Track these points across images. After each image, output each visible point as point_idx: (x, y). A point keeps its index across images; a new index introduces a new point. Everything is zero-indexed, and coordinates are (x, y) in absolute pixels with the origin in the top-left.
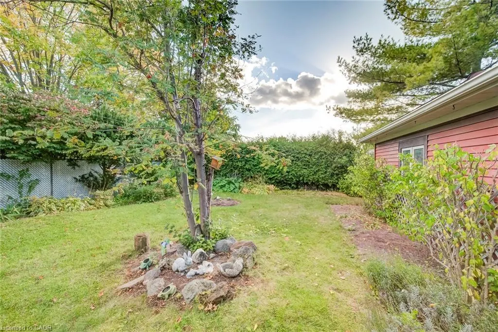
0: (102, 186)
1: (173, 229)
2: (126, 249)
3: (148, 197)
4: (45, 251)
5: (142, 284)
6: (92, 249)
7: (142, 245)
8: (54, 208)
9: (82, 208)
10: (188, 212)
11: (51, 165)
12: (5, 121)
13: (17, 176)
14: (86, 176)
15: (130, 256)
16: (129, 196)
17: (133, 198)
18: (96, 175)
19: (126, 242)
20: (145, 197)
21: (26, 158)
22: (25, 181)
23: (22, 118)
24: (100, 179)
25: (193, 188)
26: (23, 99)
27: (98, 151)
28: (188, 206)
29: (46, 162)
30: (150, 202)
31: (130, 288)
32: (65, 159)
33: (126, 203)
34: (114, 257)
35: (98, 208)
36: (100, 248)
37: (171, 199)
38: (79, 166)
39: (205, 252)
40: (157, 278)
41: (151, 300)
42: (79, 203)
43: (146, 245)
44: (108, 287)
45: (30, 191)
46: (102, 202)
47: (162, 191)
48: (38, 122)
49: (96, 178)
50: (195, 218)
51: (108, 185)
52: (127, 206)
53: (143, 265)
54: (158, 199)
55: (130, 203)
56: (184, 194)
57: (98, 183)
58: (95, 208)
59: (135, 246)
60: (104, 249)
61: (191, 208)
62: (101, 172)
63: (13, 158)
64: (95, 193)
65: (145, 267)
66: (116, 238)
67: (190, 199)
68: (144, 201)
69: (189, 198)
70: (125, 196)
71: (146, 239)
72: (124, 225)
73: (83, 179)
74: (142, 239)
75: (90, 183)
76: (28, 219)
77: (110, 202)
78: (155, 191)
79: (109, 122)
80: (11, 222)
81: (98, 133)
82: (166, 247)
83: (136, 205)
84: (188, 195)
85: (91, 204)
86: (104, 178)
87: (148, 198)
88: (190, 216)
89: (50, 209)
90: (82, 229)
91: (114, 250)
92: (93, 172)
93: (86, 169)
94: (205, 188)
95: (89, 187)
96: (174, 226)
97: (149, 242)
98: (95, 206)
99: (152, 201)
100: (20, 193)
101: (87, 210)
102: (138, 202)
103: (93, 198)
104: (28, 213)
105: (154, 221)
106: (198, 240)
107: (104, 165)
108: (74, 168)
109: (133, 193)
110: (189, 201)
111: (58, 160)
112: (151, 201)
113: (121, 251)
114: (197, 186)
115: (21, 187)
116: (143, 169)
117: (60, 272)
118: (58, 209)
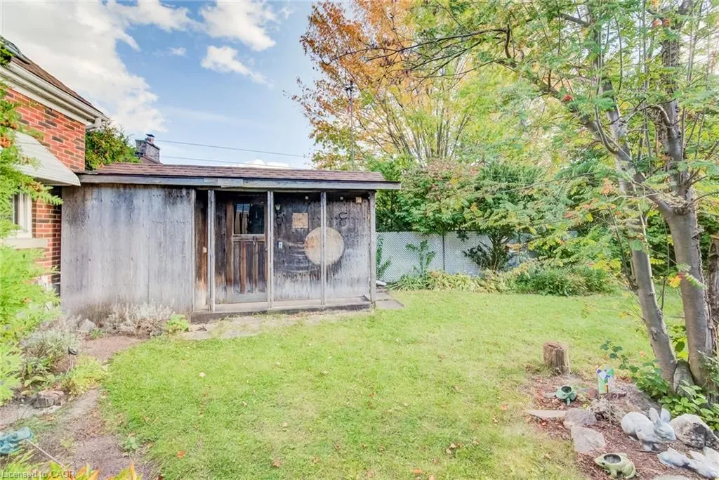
0: (493, 264)
1: (618, 354)
2: (531, 358)
3: (558, 287)
4: (443, 329)
5: (561, 423)
6: (487, 343)
7: (556, 362)
8: (447, 284)
9: (472, 288)
10: (653, 329)
11: (443, 237)
12: (412, 196)
13: (419, 248)
14: (474, 251)
15: (538, 370)
16: (527, 281)
17: (534, 285)
18: (485, 249)
19: (529, 348)
20: (552, 287)
21: (426, 230)
22: (425, 252)
23: (422, 191)
24: (489, 254)
25: (665, 284)
26: (422, 172)
27: (496, 221)
28: (653, 318)
29: (439, 234)
30: (560, 295)
31: (544, 421)
32: (454, 230)
33: (523, 291)
34: (516, 364)
35: (489, 292)
36: (496, 344)
37: (600, 295)
38: (467, 238)
39: (712, 431)
40: (589, 427)
41: (582, 459)
42: (469, 282)
43: (562, 363)
44: (511, 403)
45: (427, 263)
46: (493, 284)
47: (582, 279)
48: (434, 193)
49: (485, 254)
50: (672, 346)
51: (500, 263)
52: (525, 295)
53: (561, 394)
54: (574, 292)
55: (529, 291)
56: (640, 291)
57: (487, 259)
58: (485, 290)
59: (545, 358)
60: (502, 347)
61: (661, 322)
62: (491, 245)
63: (417, 230)
64: (484, 272)
65: (564, 398)
66: (514, 338)
67: (658, 305)
68: (550, 292)
69: (653, 301)
70: (521, 281)
71: (562, 353)
72: (525, 322)
73: (472, 254)
74: (557, 351)
75: (480, 259)
76: (427, 291)
77: (503, 286)
78: (568, 278)
79: (500, 179)
80: (416, 291)
81: (498, 195)
82: (606, 381)
83: (538, 296)
84: (652, 296)
85: (481, 286)
86: (494, 254)
87: (556, 288)
88: (659, 339)
89: (444, 285)
90: (474, 314)
91: (514, 355)
92: (481, 245)
93: (474, 241)
94: (703, 286)
95: (478, 263)
96: (620, 348)
97: (567, 360)
98: (485, 288)
99: (564, 295)
100: (421, 264)
101: (477, 291)
102: (541, 292)
103: (484, 277)
104: (427, 286)
105: (572, 328)
106: (685, 395)
107: (494, 236)
108: (463, 240)
109: (533, 278)
110: (656, 307)
111: (449, 231)
112: (561, 293)
113: (525, 359)
114: (678, 280)
115: (422, 259)
116: (557, 243)
117: (458, 358)
118: (450, 286)
